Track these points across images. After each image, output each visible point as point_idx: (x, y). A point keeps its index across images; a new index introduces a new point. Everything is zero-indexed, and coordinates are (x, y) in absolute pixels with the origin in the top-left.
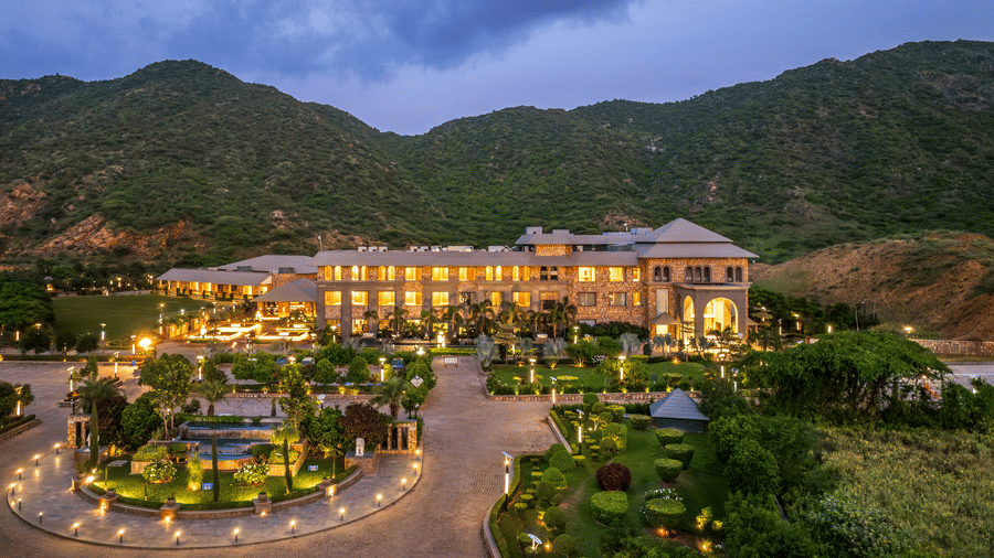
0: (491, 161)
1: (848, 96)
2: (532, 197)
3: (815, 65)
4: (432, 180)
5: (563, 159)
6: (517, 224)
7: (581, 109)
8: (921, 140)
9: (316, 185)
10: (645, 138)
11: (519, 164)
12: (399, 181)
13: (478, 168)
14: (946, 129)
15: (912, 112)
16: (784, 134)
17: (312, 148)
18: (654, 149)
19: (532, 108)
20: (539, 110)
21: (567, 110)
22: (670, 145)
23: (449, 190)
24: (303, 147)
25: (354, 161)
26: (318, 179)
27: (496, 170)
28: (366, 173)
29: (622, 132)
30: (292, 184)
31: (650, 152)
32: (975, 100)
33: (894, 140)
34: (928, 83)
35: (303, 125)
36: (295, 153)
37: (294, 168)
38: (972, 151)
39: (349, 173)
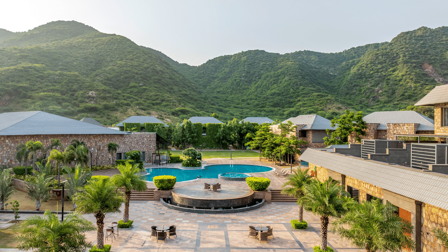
0: (243, 77)
1: (443, 44)
2: (271, 95)
3: (418, 30)
4: (208, 87)
5: (286, 75)
6: (265, 110)
7: (287, 54)
10: (325, 69)
12: (188, 84)
13: (236, 80)
17: (132, 60)
18: (332, 73)
19: (264, 51)
21: (281, 54)
22: (340, 72)
23: (218, 92)
25: (159, 68)
27: (246, 82)
39: (155, 75)
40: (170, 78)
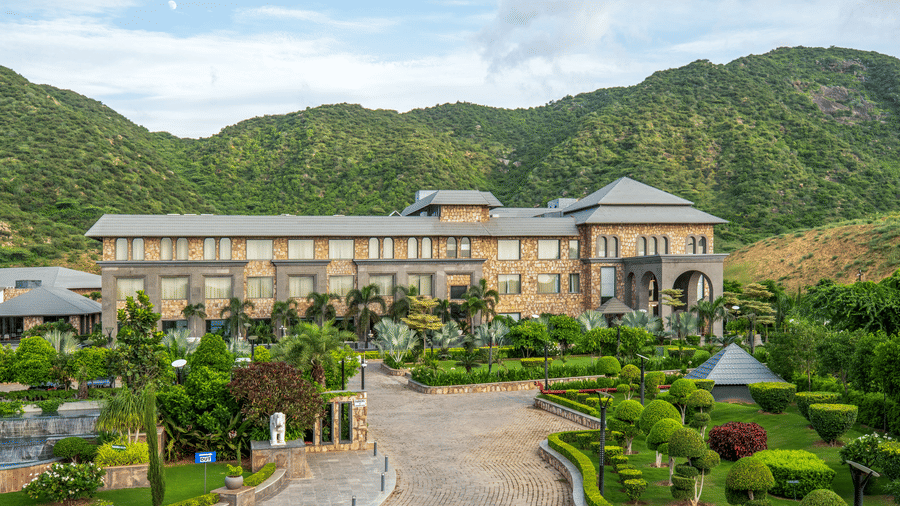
0: (307, 172)
1: (723, 103)
3: (688, 67)
5: (400, 170)
7: (417, 112)
8: (800, 154)
9: (59, 192)
10: (496, 149)
11: (345, 176)
12: (182, 192)
13: (290, 180)
14: (825, 142)
15: (791, 123)
16: (657, 144)
17: (51, 140)
18: (507, 162)
19: (358, 107)
20: (367, 110)
21: (400, 112)
22: (526, 158)
24: (38, 139)
25: (116, 161)
26: (62, 184)
27: (314, 183)
28: (135, 177)
29: (469, 142)
30: (21, 189)
31: (502, 165)
32: (848, 114)
33: (774, 152)
34: (801, 93)
35: (34, 110)
36: (25, 147)
37: (22, 166)
38: (850, 166)
39: (109, 178)
40: (145, 184)
